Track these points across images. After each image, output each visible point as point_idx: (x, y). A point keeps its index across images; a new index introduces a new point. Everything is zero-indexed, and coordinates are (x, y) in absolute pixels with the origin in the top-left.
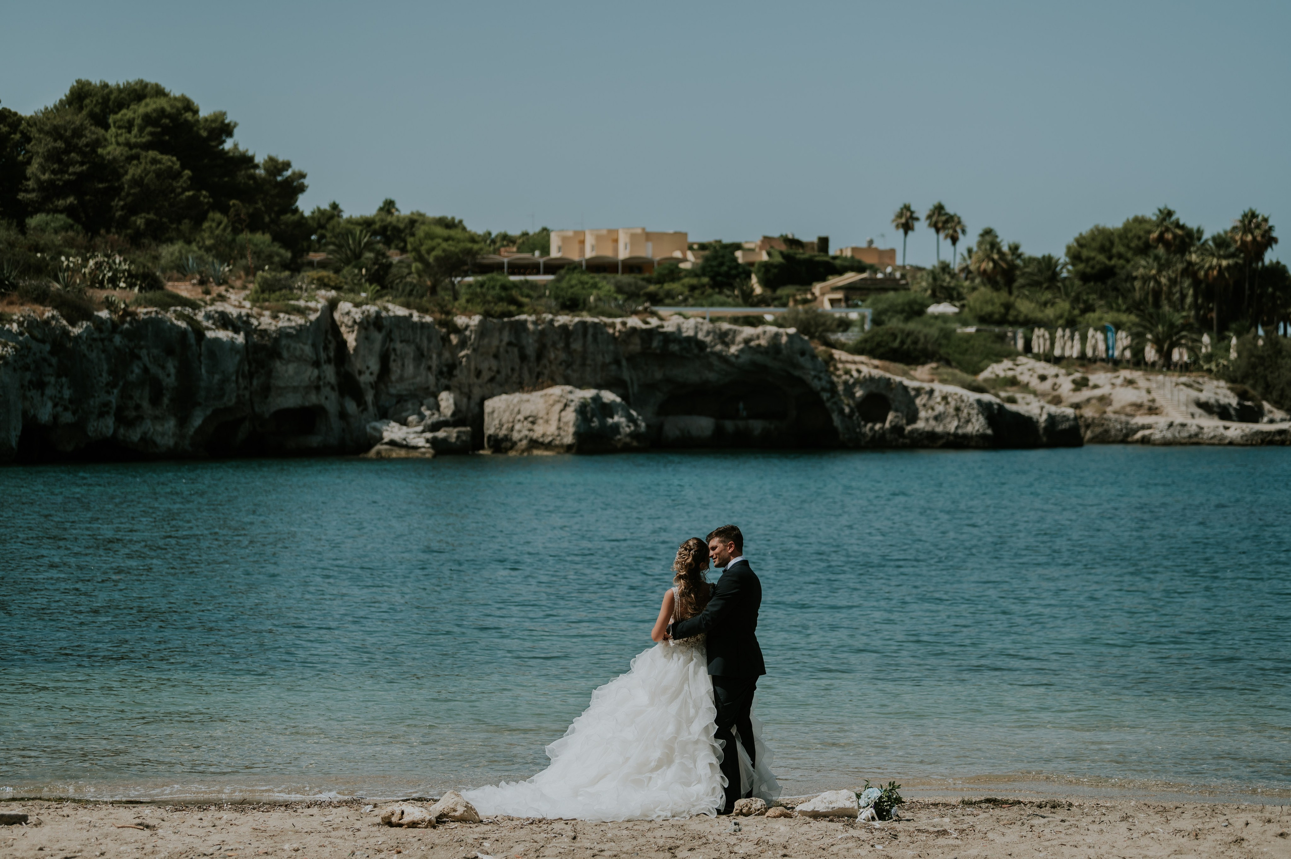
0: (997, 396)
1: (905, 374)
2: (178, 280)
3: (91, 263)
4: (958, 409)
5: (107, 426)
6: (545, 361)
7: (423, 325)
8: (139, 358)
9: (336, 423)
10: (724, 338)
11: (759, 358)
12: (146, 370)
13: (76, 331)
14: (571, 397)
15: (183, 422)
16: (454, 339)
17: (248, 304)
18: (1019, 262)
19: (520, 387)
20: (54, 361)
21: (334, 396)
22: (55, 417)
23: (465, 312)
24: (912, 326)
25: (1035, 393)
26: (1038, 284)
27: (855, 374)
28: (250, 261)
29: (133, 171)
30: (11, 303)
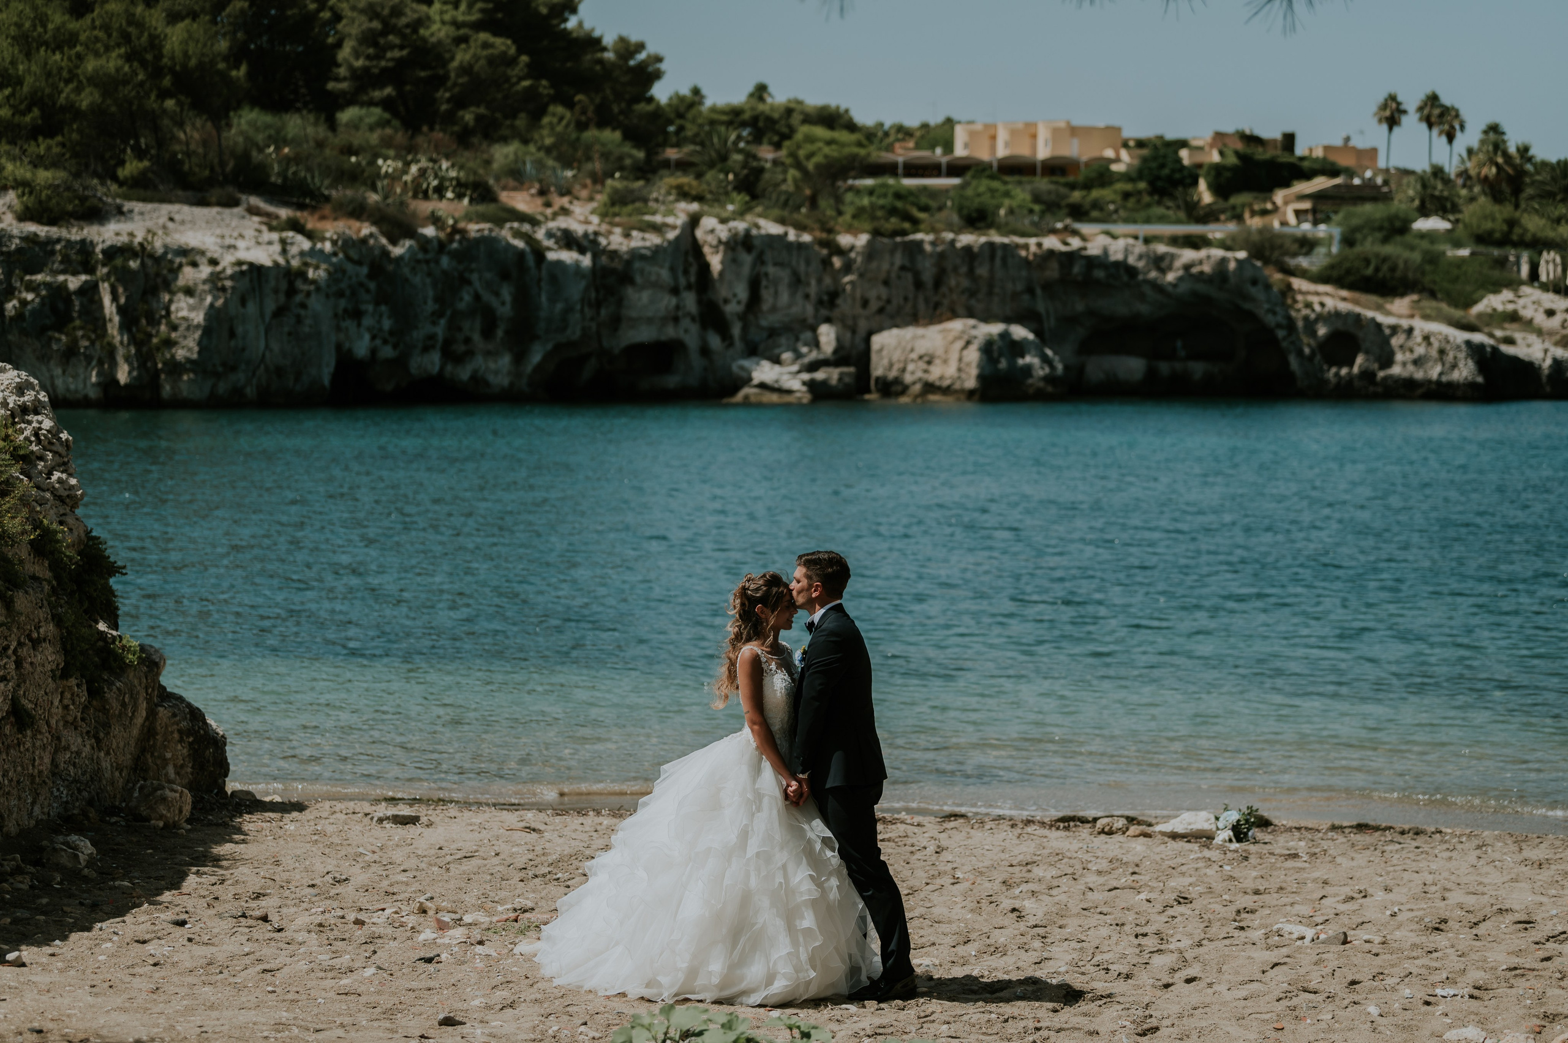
0: (1491, 335)
1: (1379, 308)
2: (515, 189)
3: (414, 169)
4: (1442, 352)
5: (433, 362)
6: (944, 289)
7: (800, 246)
8: (469, 283)
9: (696, 361)
10: (1160, 263)
11: (1201, 288)
12: (477, 297)
13: (397, 251)
14: (974, 332)
15: (519, 358)
16: (837, 262)
17: (595, 219)
18: (1529, 167)
19: (914, 319)
20: (372, 286)
21: (694, 328)
22: (374, 352)
23: (851, 230)
24: (1388, 249)
25: (1540, 332)
26: (1551, 195)
27: (1317, 308)
28: (598, 166)
29: (462, 56)
30: (323, 218)
